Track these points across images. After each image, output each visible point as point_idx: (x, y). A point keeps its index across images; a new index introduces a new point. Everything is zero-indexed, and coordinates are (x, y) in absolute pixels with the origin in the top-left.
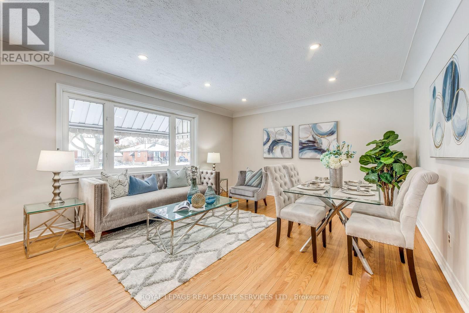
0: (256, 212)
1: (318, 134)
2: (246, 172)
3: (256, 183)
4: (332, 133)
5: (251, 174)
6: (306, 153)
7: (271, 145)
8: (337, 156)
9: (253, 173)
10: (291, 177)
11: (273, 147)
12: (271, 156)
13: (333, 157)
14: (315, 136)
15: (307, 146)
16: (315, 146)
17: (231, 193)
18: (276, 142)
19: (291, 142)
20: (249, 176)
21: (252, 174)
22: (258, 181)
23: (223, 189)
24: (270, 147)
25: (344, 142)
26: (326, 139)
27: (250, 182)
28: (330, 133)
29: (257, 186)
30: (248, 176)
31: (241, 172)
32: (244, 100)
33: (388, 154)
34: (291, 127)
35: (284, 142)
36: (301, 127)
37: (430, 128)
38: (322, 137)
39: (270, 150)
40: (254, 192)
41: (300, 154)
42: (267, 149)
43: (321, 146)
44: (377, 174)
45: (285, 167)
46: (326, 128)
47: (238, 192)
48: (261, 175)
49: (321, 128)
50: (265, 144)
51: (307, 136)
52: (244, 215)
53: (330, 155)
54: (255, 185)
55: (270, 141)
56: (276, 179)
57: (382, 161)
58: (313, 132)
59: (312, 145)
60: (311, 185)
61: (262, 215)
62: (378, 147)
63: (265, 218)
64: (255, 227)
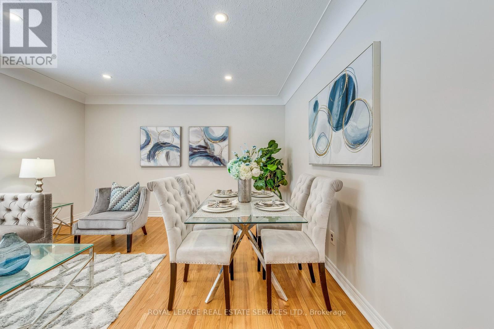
0: (129, 252)
1: (210, 138)
2: (110, 189)
3: (128, 205)
4: (223, 139)
5: (120, 191)
6: (197, 160)
7: (152, 149)
8: (248, 163)
9: (124, 190)
10: (187, 193)
11: (154, 153)
12: (152, 163)
13: (243, 165)
14: (207, 141)
15: (199, 152)
16: (207, 152)
17: (78, 229)
18: (159, 146)
19: (179, 146)
20: (117, 196)
21: (122, 192)
22: (133, 201)
23: (62, 222)
24: (150, 152)
25: (255, 147)
26: (218, 145)
27: (119, 204)
28: (222, 139)
29: (130, 210)
30: (115, 195)
31: (101, 190)
32: (107, 77)
33: (272, 161)
34: (179, 128)
35: (169, 146)
36: (191, 129)
37: (309, 139)
38: (214, 143)
39: (151, 156)
40: (125, 221)
41: (191, 162)
42: (146, 155)
43: (213, 153)
44: (264, 180)
45: (179, 180)
46: (218, 133)
47: (92, 225)
48: (138, 192)
49: (213, 132)
50: (142, 148)
51: (198, 140)
52: (107, 264)
53: (240, 162)
54: (127, 208)
55: (150, 143)
56: (168, 201)
57: (269, 168)
58: (204, 135)
59: (203, 151)
60: (221, 205)
61: (140, 254)
62: (264, 155)
63: (145, 259)
64: (128, 283)
